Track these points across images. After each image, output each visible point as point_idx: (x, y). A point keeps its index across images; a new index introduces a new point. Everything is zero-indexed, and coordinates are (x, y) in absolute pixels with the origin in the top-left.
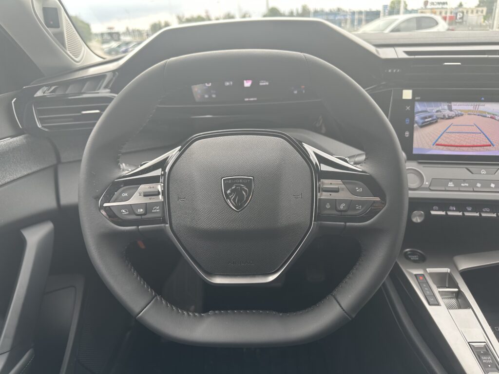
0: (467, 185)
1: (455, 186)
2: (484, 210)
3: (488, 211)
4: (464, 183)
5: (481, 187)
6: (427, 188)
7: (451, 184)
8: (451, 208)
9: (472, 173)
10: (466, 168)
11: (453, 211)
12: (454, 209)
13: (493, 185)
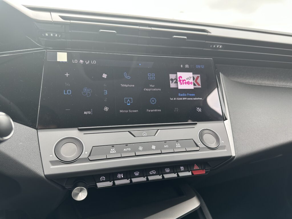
0: (130, 149)
1: (117, 152)
2: (151, 173)
3: (155, 173)
4: (126, 148)
5: (143, 150)
6: (86, 158)
7: (113, 151)
8: (119, 176)
9: (135, 136)
10: (128, 131)
11: (121, 179)
12: (122, 177)
13: (154, 147)
